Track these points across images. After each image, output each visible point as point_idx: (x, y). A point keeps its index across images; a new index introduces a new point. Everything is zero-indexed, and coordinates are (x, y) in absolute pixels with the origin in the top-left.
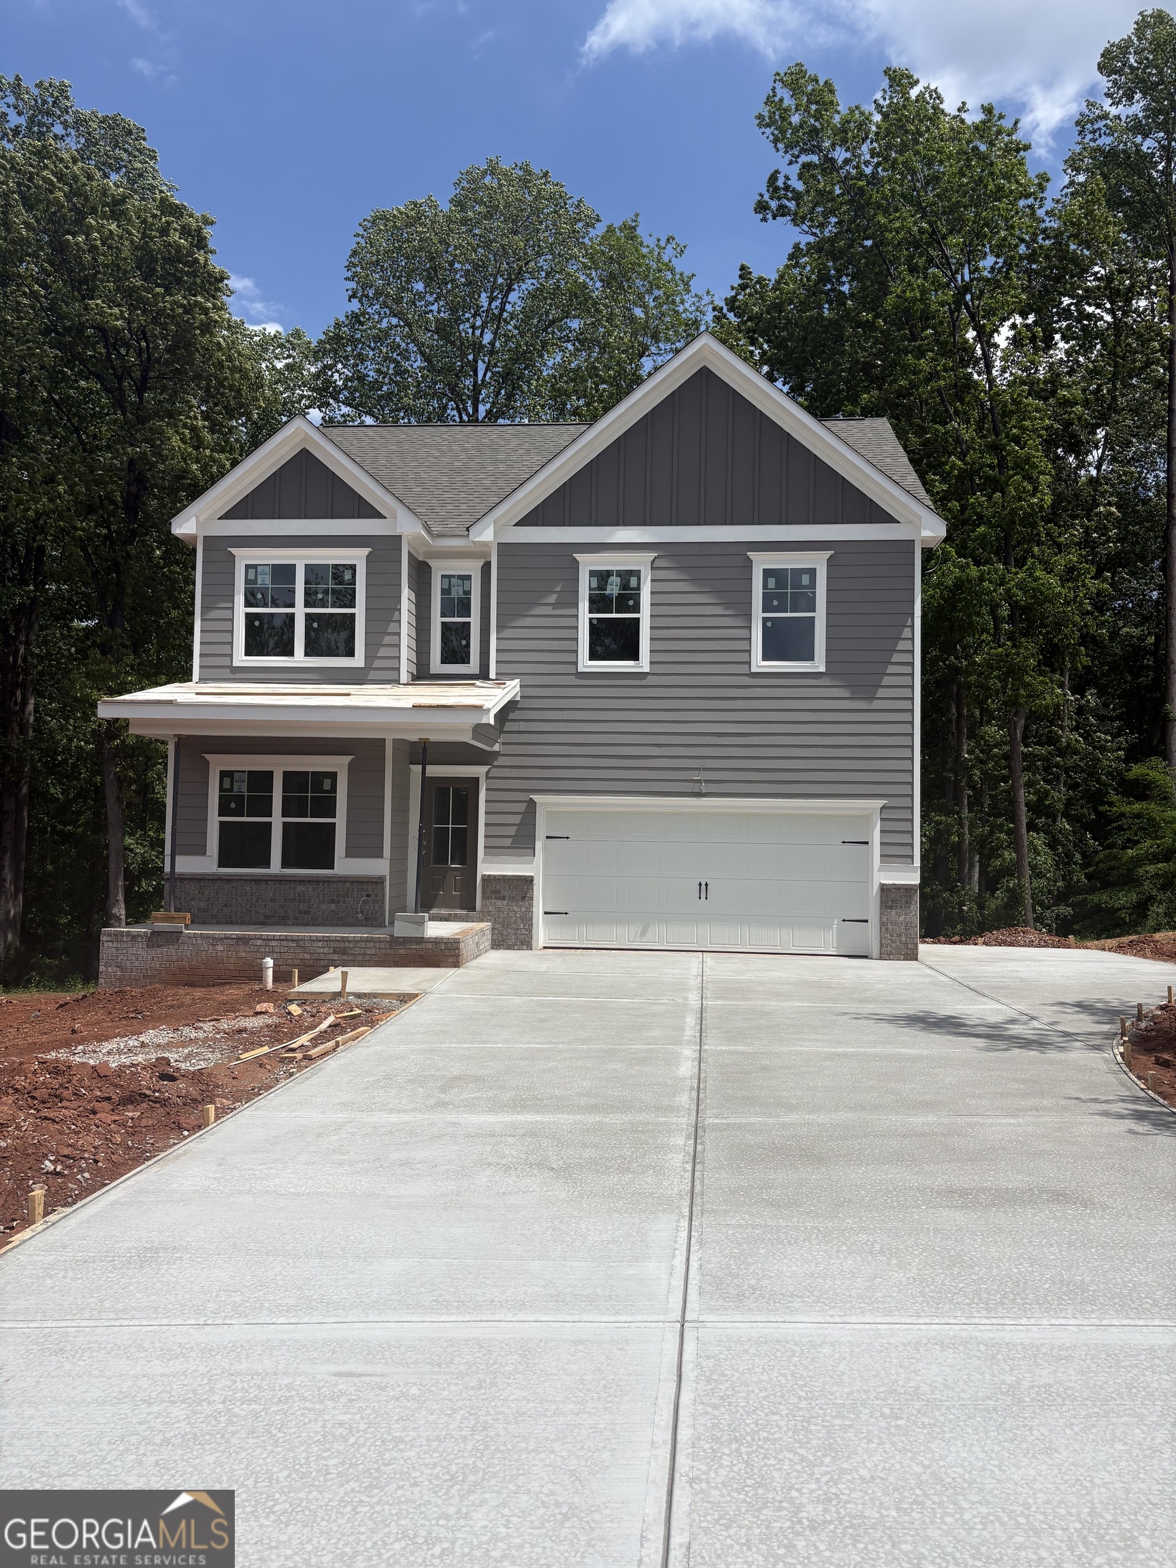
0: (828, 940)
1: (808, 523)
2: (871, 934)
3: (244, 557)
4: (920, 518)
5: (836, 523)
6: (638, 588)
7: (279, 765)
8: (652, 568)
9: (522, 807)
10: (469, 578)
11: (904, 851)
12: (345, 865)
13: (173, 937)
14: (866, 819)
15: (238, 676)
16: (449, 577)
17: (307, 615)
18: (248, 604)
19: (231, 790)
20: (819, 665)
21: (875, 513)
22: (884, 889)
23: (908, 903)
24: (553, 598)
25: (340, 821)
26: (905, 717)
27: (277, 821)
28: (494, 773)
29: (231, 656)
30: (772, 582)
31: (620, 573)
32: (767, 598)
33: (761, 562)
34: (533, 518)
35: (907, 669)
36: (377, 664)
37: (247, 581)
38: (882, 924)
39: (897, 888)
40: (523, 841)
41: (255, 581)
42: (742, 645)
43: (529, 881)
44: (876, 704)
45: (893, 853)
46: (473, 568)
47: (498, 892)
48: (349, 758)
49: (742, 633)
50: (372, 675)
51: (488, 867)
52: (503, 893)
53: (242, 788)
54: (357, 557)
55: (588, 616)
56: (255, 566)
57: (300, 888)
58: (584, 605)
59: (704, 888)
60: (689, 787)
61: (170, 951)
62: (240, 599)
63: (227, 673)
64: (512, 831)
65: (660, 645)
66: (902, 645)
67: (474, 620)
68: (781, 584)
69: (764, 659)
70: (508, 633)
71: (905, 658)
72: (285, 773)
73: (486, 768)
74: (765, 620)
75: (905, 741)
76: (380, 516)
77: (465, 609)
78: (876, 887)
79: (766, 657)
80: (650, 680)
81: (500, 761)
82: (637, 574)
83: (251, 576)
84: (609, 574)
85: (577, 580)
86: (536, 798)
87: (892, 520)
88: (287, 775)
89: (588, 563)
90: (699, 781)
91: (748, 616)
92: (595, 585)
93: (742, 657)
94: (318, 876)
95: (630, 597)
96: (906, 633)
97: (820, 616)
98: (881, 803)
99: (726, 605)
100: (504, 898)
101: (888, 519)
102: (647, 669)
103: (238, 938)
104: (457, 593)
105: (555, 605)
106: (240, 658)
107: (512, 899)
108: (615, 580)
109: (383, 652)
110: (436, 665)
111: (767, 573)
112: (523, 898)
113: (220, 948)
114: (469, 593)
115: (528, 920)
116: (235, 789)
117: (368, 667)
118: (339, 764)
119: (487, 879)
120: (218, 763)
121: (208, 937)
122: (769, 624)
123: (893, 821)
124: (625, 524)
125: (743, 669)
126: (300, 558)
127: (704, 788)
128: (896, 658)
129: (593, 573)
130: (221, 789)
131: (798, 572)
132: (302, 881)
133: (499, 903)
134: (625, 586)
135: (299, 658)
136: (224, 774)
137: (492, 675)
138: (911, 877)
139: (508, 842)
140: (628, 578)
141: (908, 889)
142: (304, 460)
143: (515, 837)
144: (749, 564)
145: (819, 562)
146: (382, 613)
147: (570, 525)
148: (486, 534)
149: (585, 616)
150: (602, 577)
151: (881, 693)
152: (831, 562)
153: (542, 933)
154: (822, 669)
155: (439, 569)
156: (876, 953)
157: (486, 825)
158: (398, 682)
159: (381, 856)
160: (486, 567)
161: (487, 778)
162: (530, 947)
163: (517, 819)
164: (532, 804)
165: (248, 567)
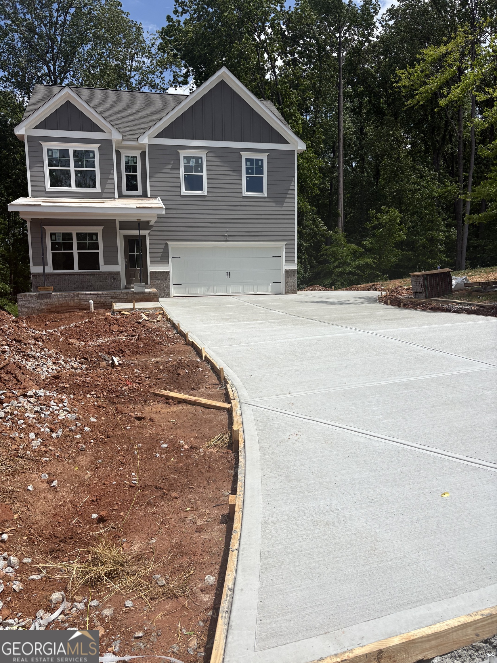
0: (269, 289)
1: (260, 142)
2: (282, 287)
3: (46, 146)
4: (297, 143)
5: (270, 143)
6: (202, 163)
7: (74, 231)
8: (207, 156)
9: (163, 246)
10: (136, 157)
11: (292, 258)
12: (104, 268)
13: (48, 296)
14: (280, 248)
15: (48, 195)
16: (128, 157)
17: (75, 171)
18: (50, 165)
19: (55, 240)
20: (265, 194)
21: (281, 140)
22: (287, 271)
23: (294, 276)
24: (170, 166)
25: (101, 251)
26: (292, 213)
27: (75, 252)
28: (152, 233)
29: (45, 186)
30: (249, 163)
31: (195, 158)
32: (247, 169)
33: (245, 156)
34: (161, 135)
35: (293, 196)
36: (106, 191)
37: (49, 156)
38: (286, 283)
39: (291, 271)
40: (164, 258)
41: (52, 156)
42: (239, 186)
43: (168, 273)
44: (283, 208)
45: (289, 260)
46: (137, 154)
47: (157, 277)
48: (102, 227)
49: (239, 182)
50: (104, 195)
51: (151, 268)
52: (158, 278)
53: (60, 239)
54: (95, 148)
55: (184, 173)
56: (51, 150)
57: (87, 277)
58: (182, 169)
59: (228, 274)
60: (223, 238)
61: (46, 301)
62: (46, 163)
63: (44, 194)
64: (160, 255)
65: (211, 186)
66: (291, 188)
67: (139, 174)
68: (252, 164)
69: (247, 191)
70: (154, 179)
71: (292, 192)
72: (77, 233)
73: (148, 231)
74: (247, 177)
75: (292, 221)
76: (102, 131)
77: (135, 170)
78: (284, 271)
79: (248, 191)
80: (207, 199)
81: (154, 229)
82: (201, 158)
83: (50, 154)
84: (191, 157)
85: (179, 160)
86: (168, 242)
87: (287, 143)
88: (78, 234)
89: (183, 153)
90: (226, 236)
91: (241, 175)
92: (186, 162)
93: (239, 191)
94: (94, 272)
95: (198, 167)
96: (293, 183)
97: (265, 176)
98: (286, 242)
99: (233, 171)
100: (159, 280)
101: (286, 142)
102: (206, 194)
103: (74, 295)
104: (131, 163)
105: (172, 169)
106: (49, 188)
107: (162, 280)
108: (193, 160)
109: (108, 186)
110: (125, 192)
111: (247, 160)
112: (166, 279)
113: (67, 299)
114: (136, 163)
115: (168, 287)
116: (57, 240)
117: (102, 192)
118: (98, 230)
119: (152, 273)
120: (49, 230)
121: (62, 295)
122: (248, 179)
123: (289, 248)
124: (196, 139)
125: (240, 195)
126: (71, 147)
127: (228, 238)
128: (290, 192)
129: (185, 157)
130: (51, 240)
131: (257, 160)
132: (88, 274)
133: (157, 281)
134: (197, 162)
135: (74, 188)
136: (52, 234)
137: (149, 195)
138: (294, 267)
139: (159, 259)
140: (198, 159)
141: (293, 271)
142: (68, 106)
143: (161, 257)
144: (240, 156)
145: (264, 156)
146: (106, 171)
147: (175, 138)
148: (145, 140)
149: (182, 173)
150: (188, 159)
151: (285, 204)
152: (268, 157)
153: (173, 291)
154: (266, 196)
155: (124, 153)
156: (284, 292)
157: (150, 253)
158: (114, 198)
159: (118, 264)
160: (143, 154)
161: (149, 235)
162: (169, 296)
163: (161, 251)
164: (167, 245)
165: (48, 150)
